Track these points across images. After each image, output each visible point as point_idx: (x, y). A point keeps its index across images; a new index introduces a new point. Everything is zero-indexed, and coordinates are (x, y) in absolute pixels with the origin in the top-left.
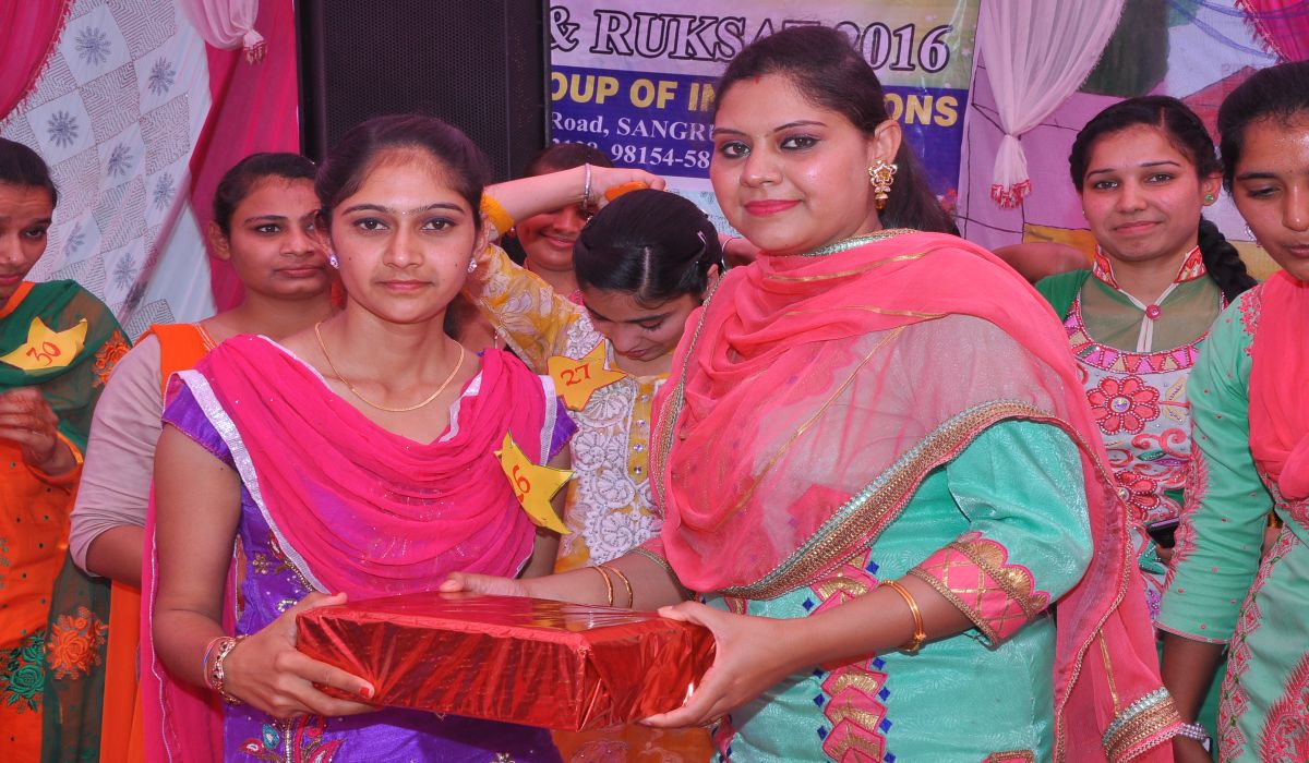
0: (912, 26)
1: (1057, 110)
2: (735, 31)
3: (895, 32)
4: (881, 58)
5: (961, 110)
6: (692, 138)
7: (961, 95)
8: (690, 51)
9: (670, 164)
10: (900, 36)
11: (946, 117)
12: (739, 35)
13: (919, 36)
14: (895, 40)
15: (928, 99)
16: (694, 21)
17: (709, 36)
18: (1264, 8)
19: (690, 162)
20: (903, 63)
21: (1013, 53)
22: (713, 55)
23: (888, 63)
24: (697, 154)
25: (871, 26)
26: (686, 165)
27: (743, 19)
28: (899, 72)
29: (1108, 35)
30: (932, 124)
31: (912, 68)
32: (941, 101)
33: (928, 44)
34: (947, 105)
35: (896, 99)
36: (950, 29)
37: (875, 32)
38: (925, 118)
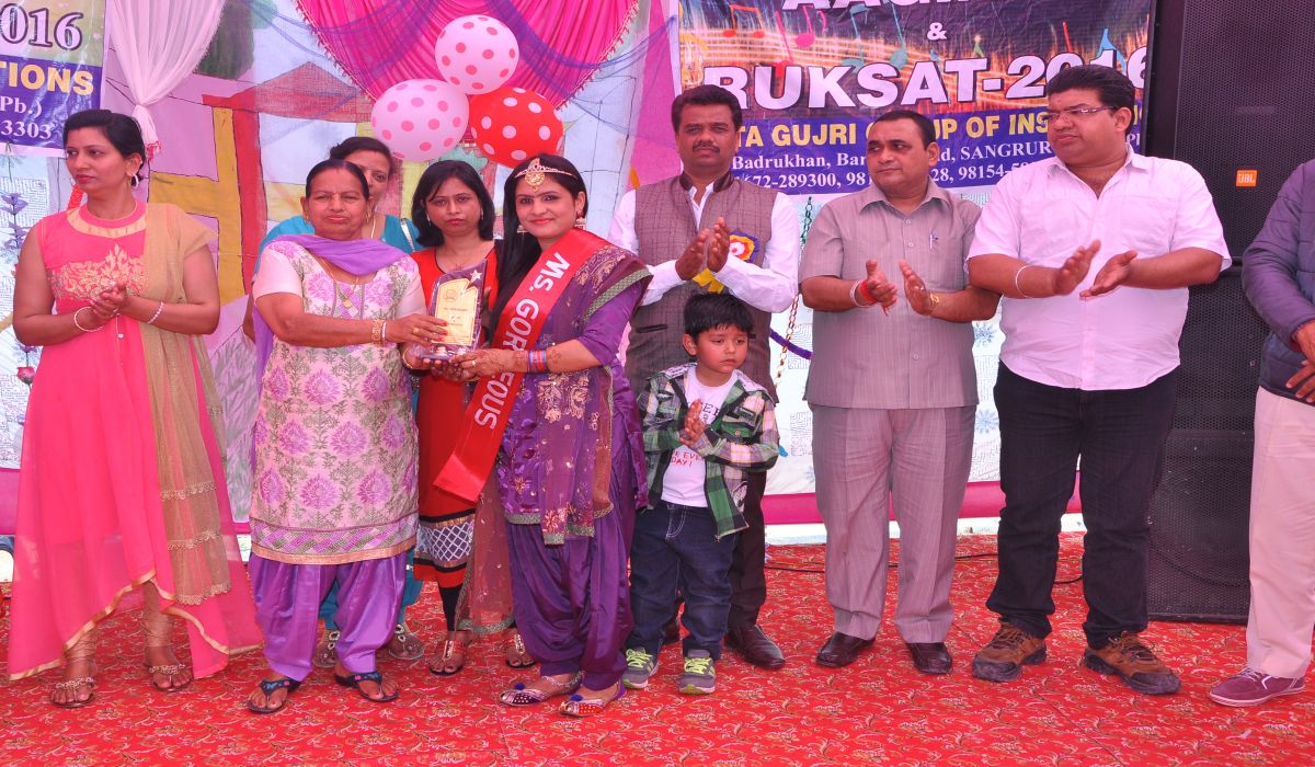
0: (47, 11)
1: (177, 88)
3: (30, 13)
4: (18, 37)
5: (97, 83)
7: (96, 71)
10: (36, 17)
11: (84, 88)
13: (53, 19)
14: (31, 21)
15: (67, 72)
18: (323, 23)
20: (41, 40)
21: (137, 40)
23: (26, 42)
25: (6, 6)
28: (37, 47)
29: (212, 33)
30: (73, 94)
31: (51, 45)
32: (78, 75)
33: (62, 27)
34: (83, 78)
35: (38, 70)
36: (82, 16)
37: (12, 12)
38: (65, 87)
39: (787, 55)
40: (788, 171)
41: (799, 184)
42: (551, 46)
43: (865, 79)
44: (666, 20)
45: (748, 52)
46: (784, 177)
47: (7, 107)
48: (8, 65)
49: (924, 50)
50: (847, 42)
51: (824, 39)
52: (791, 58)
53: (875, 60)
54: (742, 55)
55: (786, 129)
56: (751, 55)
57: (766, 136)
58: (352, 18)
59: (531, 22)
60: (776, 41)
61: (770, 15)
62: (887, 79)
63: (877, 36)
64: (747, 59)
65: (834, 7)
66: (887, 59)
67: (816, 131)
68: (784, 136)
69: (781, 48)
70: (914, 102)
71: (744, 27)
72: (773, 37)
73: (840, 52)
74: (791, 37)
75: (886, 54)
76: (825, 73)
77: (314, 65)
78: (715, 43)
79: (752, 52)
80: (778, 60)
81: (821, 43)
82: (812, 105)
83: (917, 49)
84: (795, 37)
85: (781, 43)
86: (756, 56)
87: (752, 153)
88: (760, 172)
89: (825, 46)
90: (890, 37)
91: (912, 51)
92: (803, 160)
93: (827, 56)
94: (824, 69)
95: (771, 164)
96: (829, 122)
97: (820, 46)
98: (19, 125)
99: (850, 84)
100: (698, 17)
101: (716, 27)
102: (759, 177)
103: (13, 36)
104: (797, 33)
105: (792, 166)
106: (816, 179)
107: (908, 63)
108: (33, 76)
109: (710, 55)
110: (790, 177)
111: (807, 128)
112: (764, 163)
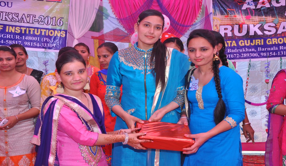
0: (55, 17)
1: (84, 35)
2: (17, 16)
3: (52, 18)
4: (49, 24)
5: (66, 34)
6: (7, 37)
7: (66, 31)
8: (6, 19)
9: (2, 43)
10: (53, 19)
11: (63, 35)
12: (17, 17)
13: (57, 19)
14: (52, 20)
15: (59, 31)
16: (7, 13)
17: (10, 16)
18: (120, 18)
19: (7, 43)
20: (54, 24)
21: (76, 23)
22: (12, 20)
23: (50, 25)
24: (9, 41)
25: (46, 17)
26: (6, 43)
27: (18, 13)
28: (53, 26)
29: (93, 21)
30: (60, 36)
31: (56, 25)
32: (62, 32)
33: (59, 21)
34: (63, 33)
35: (53, 31)
36: (63, 18)
37: (48, 18)
38: (59, 35)
39: (243, 21)
40: (244, 53)
41: (247, 56)
42: (178, 22)
43: (266, 27)
44: (209, 14)
45: (232, 21)
46: (243, 54)
47: (45, 40)
48: (46, 30)
49: (284, 19)
50: (261, 17)
51: (254, 17)
52: (244, 22)
53: (269, 22)
54: (230, 22)
55: (243, 41)
56: (233, 22)
57: (237, 43)
58: (127, 16)
59: (173, 16)
60: (240, 18)
61: (238, 11)
62: (272, 27)
63: (269, 16)
64: (232, 23)
65: (257, 8)
66: (272, 21)
67: (251, 42)
68: (242, 43)
69: (241, 19)
70: (281, 33)
71: (231, 15)
72: (239, 17)
73: (258, 20)
74: (244, 17)
75: (272, 20)
76: (254, 26)
77: (118, 28)
78: (223, 19)
79: (233, 21)
80: (240, 23)
81: (253, 18)
82: (250, 34)
83: (282, 18)
84: (245, 17)
85: (241, 18)
86: (234, 22)
87: (233, 48)
88: (236, 53)
89: (254, 19)
90: (273, 15)
91: (280, 19)
92: (248, 49)
93: (255, 21)
94: (254, 25)
95: (239, 51)
96: (255, 39)
97: (252, 19)
98: (48, 45)
99: (262, 28)
100: (218, 12)
101: (223, 15)
102: (236, 54)
103: (48, 24)
104: (246, 16)
105: (245, 51)
106: (252, 55)
107: (279, 22)
108: (51, 33)
109: (221, 22)
110: (244, 54)
111: (249, 41)
112: (237, 50)
